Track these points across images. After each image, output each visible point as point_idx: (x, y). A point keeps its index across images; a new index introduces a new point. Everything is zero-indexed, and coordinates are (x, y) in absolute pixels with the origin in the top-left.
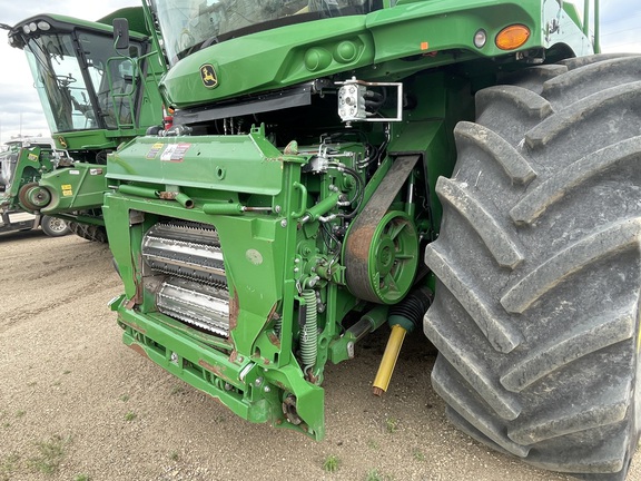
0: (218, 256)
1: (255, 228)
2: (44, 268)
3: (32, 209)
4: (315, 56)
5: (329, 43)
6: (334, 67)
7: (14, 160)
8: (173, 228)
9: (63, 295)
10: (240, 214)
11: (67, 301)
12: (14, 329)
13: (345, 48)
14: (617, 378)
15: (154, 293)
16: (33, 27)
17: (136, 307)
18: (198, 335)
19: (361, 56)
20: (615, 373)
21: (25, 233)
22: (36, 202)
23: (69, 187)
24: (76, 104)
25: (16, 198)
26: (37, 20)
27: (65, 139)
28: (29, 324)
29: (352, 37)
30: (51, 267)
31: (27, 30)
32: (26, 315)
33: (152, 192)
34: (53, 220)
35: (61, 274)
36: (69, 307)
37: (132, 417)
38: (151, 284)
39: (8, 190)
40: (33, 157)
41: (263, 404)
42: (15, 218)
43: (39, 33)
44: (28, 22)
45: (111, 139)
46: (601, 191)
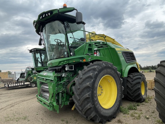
0: (48, 88)
1: (51, 84)
2: (29, 93)
3: (29, 82)
4: (62, 62)
5: (64, 61)
6: (64, 64)
7: (27, 73)
8: (45, 84)
9: (31, 98)
10: (50, 82)
11: (32, 99)
12: (22, 103)
13: (66, 61)
15: (42, 94)
16: (33, 50)
17: (39, 96)
18: (46, 99)
19: (68, 62)
20: (89, 102)
21: (27, 86)
22: (29, 80)
23: (35, 77)
24: (39, 62)
25: (26, 79)
26: (34, 49)
27: (36, 69)
28: (25, 102)
29: (66, 60)
30: (31, 93)
31: (32, 50)
32: (25, 101)
33: (42, 79)
34: (33, 84)
35: (32, 94)
36: (32, 100)
37: (37, 115)
38: (42, 92)
39: (25, 78)
40: (30, 72)
41: (51, 108)
42: (25, 83)
43: (34, 51)
44: (33, 49)
45: (44, 68)
46: (87, 80)
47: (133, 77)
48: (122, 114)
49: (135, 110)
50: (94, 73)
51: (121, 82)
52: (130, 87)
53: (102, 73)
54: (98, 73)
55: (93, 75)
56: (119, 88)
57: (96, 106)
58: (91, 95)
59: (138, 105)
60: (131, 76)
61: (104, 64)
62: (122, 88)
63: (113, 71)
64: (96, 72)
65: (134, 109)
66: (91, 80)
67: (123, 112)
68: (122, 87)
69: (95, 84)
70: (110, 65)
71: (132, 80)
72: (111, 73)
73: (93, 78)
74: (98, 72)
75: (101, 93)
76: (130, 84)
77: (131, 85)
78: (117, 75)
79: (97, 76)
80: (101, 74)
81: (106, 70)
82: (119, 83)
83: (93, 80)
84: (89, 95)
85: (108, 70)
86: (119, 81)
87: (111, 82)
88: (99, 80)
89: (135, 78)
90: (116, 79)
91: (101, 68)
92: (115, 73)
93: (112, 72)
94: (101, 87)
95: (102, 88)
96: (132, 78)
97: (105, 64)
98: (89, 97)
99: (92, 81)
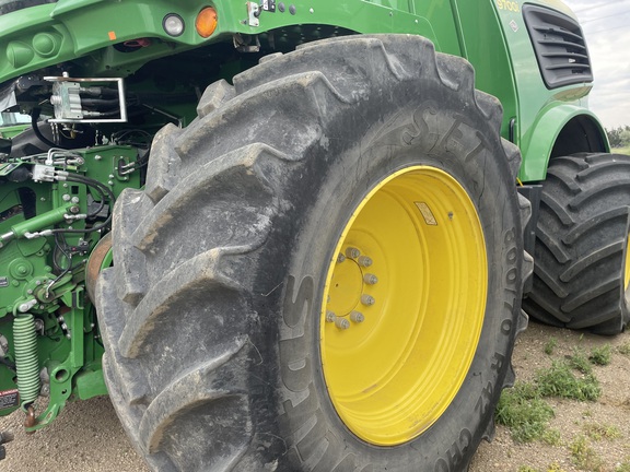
6: (36, 62)
13: (41, 40)
14: (231, 446)
19: (62, 47)
20: (228, 440)
29: (45, 28)
46: (209, 213)
47: (579, 179)
48: (509, 442)
49: (591, 399)
50: (287, 144)
51: (517, 219)
52: (554, 242)
53: (368, 141)
54: (325, 141)
55: (276, 165)
56: (504, 268)
57: (307, 453)
58: (252, 368)
59: (598, 360)
60: (567, 174)
61: (393, 60)
62: (520, 266)
63: (469, 133)
64: (310, 136)
65: (585, 392)
66: (253, 218)
67: (509, 424)
68: (520, 259)
69: (299, 257)
70: (453, 75)
71: (570, 200)
72: (455, 144)
73: (268, 196)
74: (331, 132)
75: (359, 308)
76: (556, 228)
77: (565, 232)
78: (494, 166)
79: (315, 167)
80: (359, 155)
81: (409, 120)
82: (503, 226)
83: (274, 219)
84: (220, 375)
85: (427, 117)
86: (509, 215)
87: (442, 218)
88: (334, 211)
89: (593, 185)
90: (490, 198)
91: (359, 91)
92: (483, 145)
93: (459, 135)
94: (364, 264)
95: (370, 271)
96: (572, 184)
97: (404, 57)
98: (223, 392)
99: (264, 222)
